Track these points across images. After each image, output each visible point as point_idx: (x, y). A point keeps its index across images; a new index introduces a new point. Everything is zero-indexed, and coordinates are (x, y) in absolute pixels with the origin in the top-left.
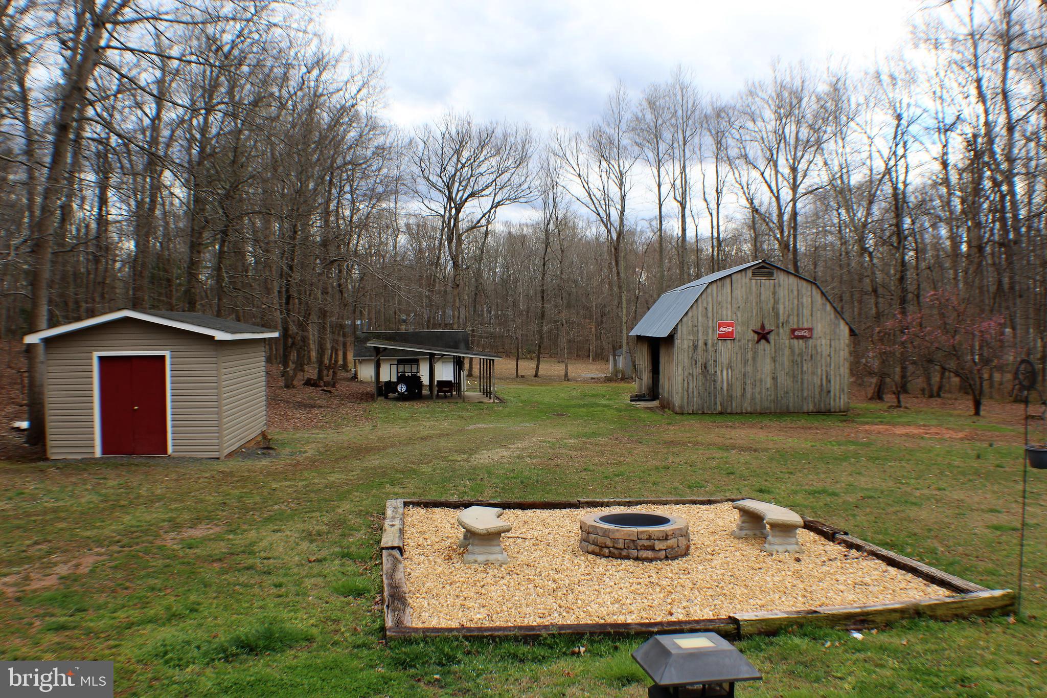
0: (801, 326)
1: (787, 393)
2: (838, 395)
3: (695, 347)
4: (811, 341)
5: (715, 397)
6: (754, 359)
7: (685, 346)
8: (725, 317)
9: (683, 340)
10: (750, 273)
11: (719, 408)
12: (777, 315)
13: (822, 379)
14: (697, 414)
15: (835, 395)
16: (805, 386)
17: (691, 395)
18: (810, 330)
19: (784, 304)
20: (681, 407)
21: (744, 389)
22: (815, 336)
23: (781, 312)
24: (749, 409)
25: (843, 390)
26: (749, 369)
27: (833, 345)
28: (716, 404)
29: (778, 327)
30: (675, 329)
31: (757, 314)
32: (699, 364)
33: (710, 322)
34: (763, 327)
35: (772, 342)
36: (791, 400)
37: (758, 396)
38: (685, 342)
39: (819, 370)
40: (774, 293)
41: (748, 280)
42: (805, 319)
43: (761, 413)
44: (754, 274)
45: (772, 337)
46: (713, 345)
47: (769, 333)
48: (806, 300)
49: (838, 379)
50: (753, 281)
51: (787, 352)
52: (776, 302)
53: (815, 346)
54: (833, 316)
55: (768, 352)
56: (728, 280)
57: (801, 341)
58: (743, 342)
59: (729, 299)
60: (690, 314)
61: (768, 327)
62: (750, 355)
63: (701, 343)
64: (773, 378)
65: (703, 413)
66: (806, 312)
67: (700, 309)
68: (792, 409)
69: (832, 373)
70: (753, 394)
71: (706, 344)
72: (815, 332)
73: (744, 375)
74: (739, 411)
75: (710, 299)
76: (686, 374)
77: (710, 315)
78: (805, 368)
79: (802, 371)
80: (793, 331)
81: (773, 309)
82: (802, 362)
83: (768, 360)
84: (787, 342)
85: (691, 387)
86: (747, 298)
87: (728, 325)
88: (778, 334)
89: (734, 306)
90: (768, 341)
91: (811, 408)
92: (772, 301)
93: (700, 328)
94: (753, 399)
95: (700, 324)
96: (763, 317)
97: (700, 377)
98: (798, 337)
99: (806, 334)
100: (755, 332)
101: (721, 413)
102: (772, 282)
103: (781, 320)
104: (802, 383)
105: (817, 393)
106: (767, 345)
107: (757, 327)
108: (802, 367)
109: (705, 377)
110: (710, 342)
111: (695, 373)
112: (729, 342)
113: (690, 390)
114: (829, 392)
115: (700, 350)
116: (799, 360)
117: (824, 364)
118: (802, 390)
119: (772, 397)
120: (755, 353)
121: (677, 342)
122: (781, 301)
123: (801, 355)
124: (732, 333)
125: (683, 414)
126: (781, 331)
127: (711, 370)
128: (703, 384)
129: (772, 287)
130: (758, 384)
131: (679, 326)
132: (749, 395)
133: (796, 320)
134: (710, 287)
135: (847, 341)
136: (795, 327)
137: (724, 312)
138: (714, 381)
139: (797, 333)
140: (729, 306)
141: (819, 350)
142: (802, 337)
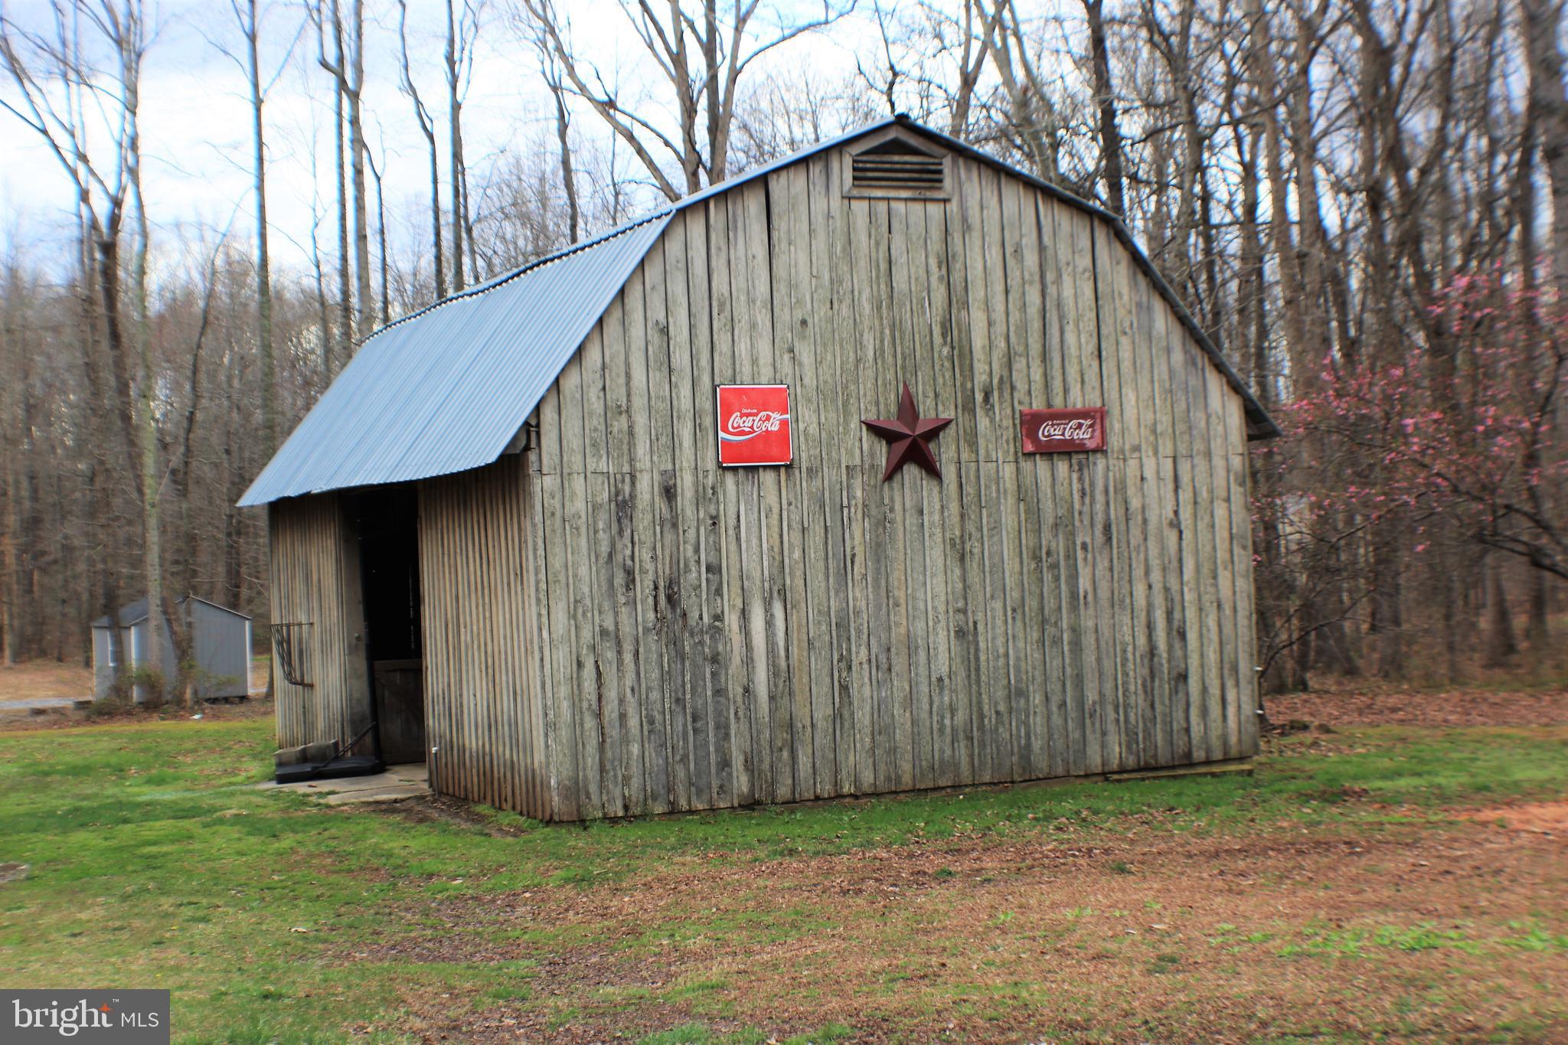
0: (1058, 402)
1: (1021, 693)
2: (1215, 691)
3: (624, 507)
4: (1101, 462)
5: (723, 730)
6: (878, 551)
7: (580, 505)
8: (746, 370)
9: (564, 477)
10: (843, 171)
11: (741, 783)
12: (961, 356)
13: (1150, 627)
14: (644, 816)
15: (1204, 690)
16: (1089, 658)
17: (613, 732)
18: (1097, 416)
19: (988, 308)
20: (575, 790)
21: (845, 688)
22: (1114, 442)
23: (979, 342)
24: (867, 778)
25: (1235, 669)
26: (859, 596)
27: (1185, 479)
28: (725, 764)
29: (969, 407)
30: (531, 429)
31: (879, 353)
32: (644, 586)
33: (685, 391)
34: (908, 407)
35: (949, 472)
36: (1038, 723)
37: (901, 717)
38: (578, 484)
39: (1140, 589)
40: (946, 261)
41: (836, 202)
42: (1073, 371)
43: (917, 792)
44: (861, 176)
45: (946, 450)
46: (699, 500)
47: (933, 434)
48: (1074, 291)
49: (1211, 621)
50: (860, 208)
51: (1009, 515)
52: (956, 299)
53: (1122, 487)
54: (1178, 357)
55: (932, 517)
56: (753, 203)
57: (1062, 467)
58: (830, 476)
59: (762, 288)
60: (593, 356)
61: (928, 411)
62: (858, 536)
63: (646, 489)
64: (961, 633)
65: (673, 812)
66: (1078, 342)
67: (637, 331)
68: (1041, 763)
69: (1189, 596)
70: (880, 708)
71: (669, 493)
72: (1114, 425)
73: (842, 625)
74: (826, 789)
75: (678, 288)
76: (586, 634)
77: (681, 358)
78: (1084, 583)
79: (1074, 595)
80: (1031, 423)
81: (946, 328)
82: (1070, 556)
83: (936, 555)
84: (1008, 471)
85: (611, 694)
86: (835, 281)
87: (763, 401)
88: (972, 439)
89: (784, 316)
90: (932, 470)
91: (1116, 751)
92: (939, 294)
93: (641, 420)
94: (882, 729)
95: (639, 402)
96: (909, 366)
97: (652, 646)
98: (1051, 451)
99: (1083, 434)
100: (875, 429)
101: (751, 805)
102: (934, 209)
103: (981, 378)
104: (1077, 645)
105: (1135, 685)
106: (928, 486)
107: (887, 413)
108: (1074, 576)
109: (675, 642)
110: (686, 484)
111: (626, 628)
112: (768, 478)
113: (611, 710)
114: (1183, 677)
115: (643, 521)
116: (1060, 546)
117: (1155, 563)
118: (1079, 680)
119: (961, 716)
120: (882, 523)
121: (543, 485)
122: (977, 294)
123: (1064, 525)
124: (782, 435)
125: (582, 823)
126: (983, 423)
127: (698, 609)
128: (665, 676)
129: (936, 234)
130: (899, 662)
131: (549, 415)
132: (863, 716)
133: (1037, 375)
134: (678, 232)
135: (1237, 462)
136: (1038, 405)
137: (743, 347)
138: (715, 659)
139: (1050, 432)
140: (763, 319)
141: (1135, 503)
142: (1068, 450)
